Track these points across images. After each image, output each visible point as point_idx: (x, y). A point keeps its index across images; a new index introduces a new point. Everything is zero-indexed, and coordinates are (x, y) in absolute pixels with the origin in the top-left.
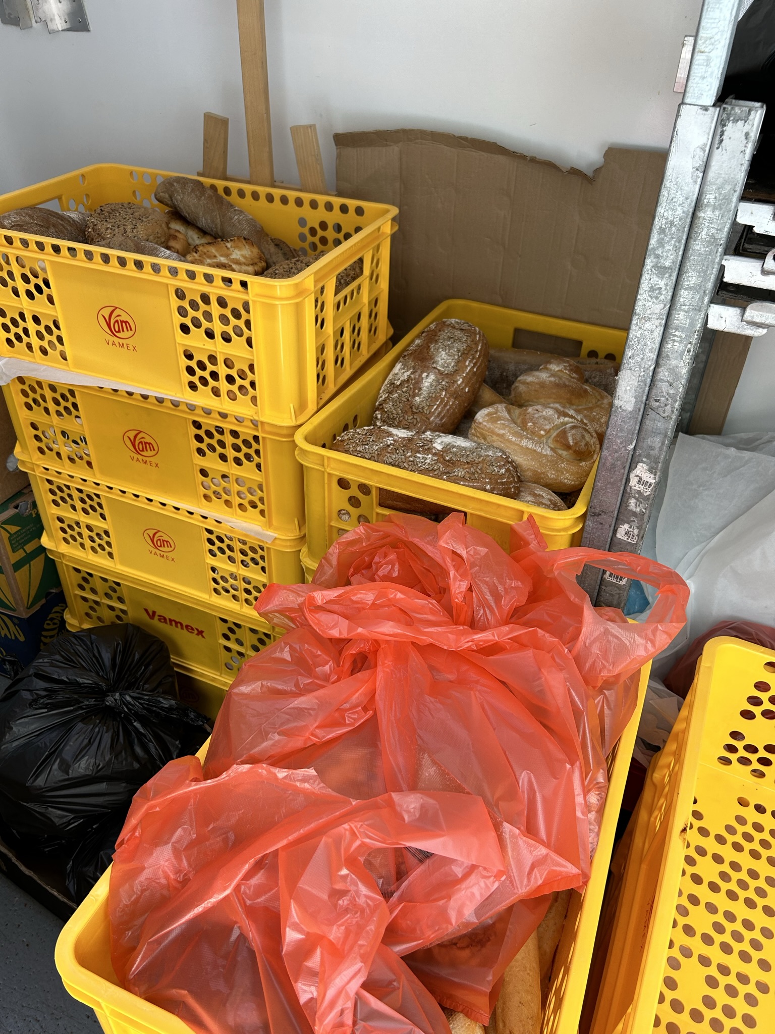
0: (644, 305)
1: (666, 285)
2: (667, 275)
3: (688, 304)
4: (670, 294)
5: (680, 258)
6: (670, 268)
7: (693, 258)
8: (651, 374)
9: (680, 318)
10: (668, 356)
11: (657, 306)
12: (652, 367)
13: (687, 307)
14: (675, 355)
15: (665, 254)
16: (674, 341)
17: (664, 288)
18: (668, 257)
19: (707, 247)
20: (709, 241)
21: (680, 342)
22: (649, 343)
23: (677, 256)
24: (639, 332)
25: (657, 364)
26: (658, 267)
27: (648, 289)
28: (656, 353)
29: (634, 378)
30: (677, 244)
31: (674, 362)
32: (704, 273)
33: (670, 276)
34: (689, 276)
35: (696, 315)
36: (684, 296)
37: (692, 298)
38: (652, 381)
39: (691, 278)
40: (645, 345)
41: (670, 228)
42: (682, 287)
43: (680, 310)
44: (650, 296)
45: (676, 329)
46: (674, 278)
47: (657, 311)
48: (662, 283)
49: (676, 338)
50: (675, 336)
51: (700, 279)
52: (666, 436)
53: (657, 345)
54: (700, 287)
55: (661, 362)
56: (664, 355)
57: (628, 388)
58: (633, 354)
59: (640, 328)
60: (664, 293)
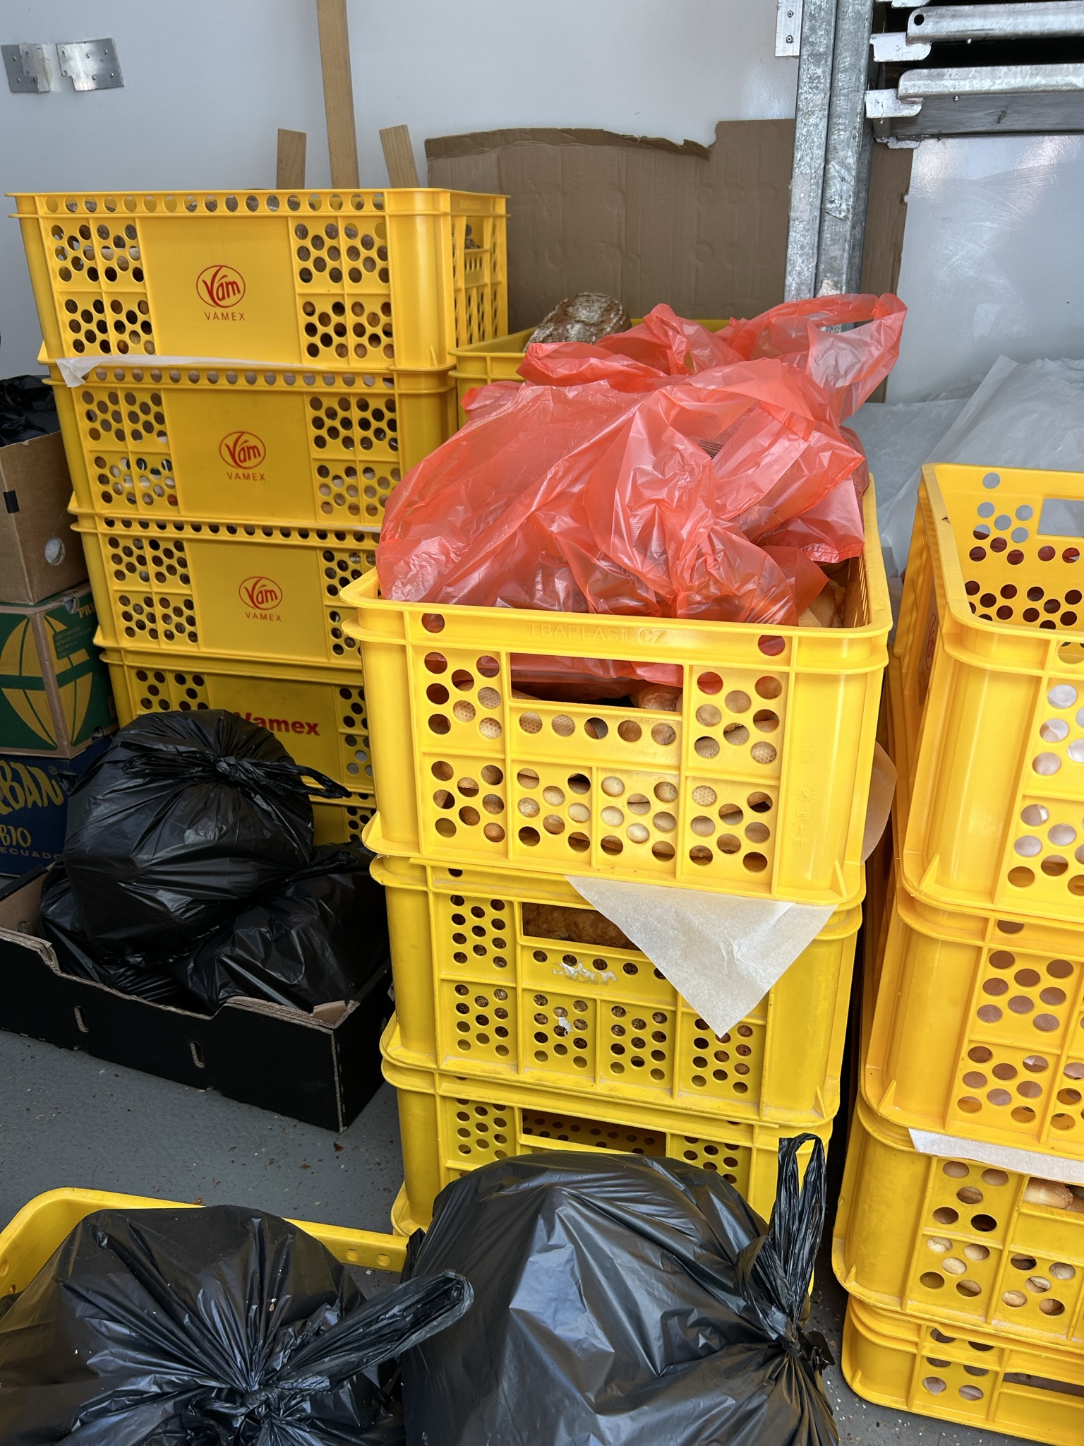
0: (806, 98)
1: (824, 72)
2: (823, 62)
3: (846, 87)
4: (829, 81)
5: (832, 41)
6: (825, 53)
7: (844, 38)
8: (822, 173)
9: (841, 104)
10: (835, 148)
11: (818, 97)
12: (822, 166)
13: (846, 91)
14: (842, 145)
15: (818, 40)
16: (839, 130)
17: (822, 76)
18: (821, 42)
19: (855, 24)
20: (855, 18)
21: (844, 130)
22: (816, 139)
23: (829, 40)
24: (805, 129)
25: (827, 161)
26: (814, 55)
27: (807, 80)
28: (824, 149)
29: (806, 182)
30: (828, 27)
31: (842, 154)
32: (857, 53)
33: (826, 62)
34: (844, 58)
35: (855, 96)
36: (842, 79)
37: (850, 79)
38: (824, 182)
39: (846, 60)
40: (813, 142)
41: (819, 13)
42: (839, 70)
43: (840, 95)
44: (810, 88)
45: (839, 117)
46: (830, 63)
47: (819, 102)
48: (819, 71)
49: (841, 127)
50: (840, 124)
51: (854, 58)
52: (845, 240)
53: (824, 139)
54: (855, 67)
55: (830, 156)
56: (831, 148)
57: (802, 195)
58: (802, 156)
59: (805, 124)
60: (822, 81)
